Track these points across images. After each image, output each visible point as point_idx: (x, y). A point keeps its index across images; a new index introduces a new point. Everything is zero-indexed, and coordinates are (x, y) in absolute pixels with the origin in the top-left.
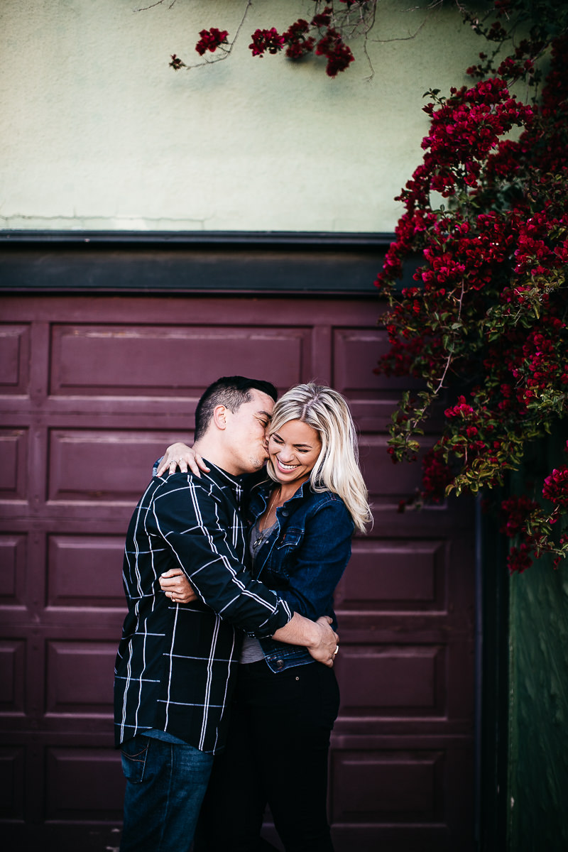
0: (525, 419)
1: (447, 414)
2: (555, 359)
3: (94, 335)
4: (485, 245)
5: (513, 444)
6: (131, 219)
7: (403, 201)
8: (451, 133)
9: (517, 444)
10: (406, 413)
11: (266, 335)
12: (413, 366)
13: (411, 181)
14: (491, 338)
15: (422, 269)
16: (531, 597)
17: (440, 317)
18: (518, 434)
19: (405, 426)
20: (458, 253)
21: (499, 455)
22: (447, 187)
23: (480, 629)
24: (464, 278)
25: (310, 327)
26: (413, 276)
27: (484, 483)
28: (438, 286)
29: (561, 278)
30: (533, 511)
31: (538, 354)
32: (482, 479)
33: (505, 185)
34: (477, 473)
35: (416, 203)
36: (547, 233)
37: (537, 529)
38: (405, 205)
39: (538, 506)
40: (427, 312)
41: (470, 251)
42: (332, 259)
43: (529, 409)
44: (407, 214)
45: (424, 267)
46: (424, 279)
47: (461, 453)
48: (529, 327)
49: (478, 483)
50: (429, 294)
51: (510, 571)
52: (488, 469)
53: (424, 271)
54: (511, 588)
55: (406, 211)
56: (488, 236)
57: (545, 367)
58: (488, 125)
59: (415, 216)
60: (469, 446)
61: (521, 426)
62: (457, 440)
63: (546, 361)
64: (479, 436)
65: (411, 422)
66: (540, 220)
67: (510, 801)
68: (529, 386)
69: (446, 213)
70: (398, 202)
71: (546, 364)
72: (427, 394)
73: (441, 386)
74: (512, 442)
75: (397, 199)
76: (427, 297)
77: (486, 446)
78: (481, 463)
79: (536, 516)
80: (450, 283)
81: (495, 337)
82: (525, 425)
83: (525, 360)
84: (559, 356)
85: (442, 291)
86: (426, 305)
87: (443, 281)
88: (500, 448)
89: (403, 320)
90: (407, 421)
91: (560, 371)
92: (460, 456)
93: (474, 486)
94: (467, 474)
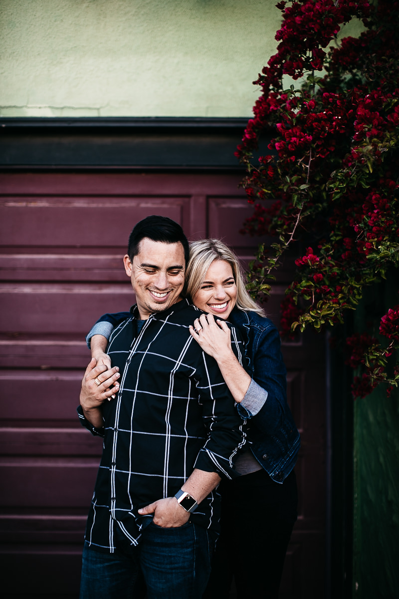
0: (364, 267)
1: (297, 263)
2: (391, 216)
3: (12, 204)
4: (330, 119)
5: (352, 288)
6: (40, 108)
7: (260, 84)
8: (299, 23)
9: (356, 288)
10: (261, 262)
11: (153, 204)
12: (271, 226)
13: (267, 68)
14: (335, 197)
15: (276, 140)
16: (371, 418)
17: (291, 181)
18: (358, 280)
19: (260, 272)
20: (306, 125)
21: (340, 297)
22: (297, 71)
23: (329, 443)
24: (311, 147)
25: (189, 196)
26: (268, 146)
27: (325, 321)
28: (290, 154)
29: (393, 140)
30: (371, 346)
31: (376, 211)
32: (324, 317)
33: (347, 76)
34: (319, 312)
35: (271, 87)
36: (382, 105)
37: (374, 361)
38: (262, 88)
39: (377, 342)
40: (280, 177)
41: (316, 123)
42: (206, 140)
43: (369, 259)
44: (263, 95)
45: (278, 138)
46: (277, 148)
47: (309, 296)
48: (368, 187)
49: (320, 320)
50: (281, 161)
51: (354, 397)
52: (330, 308)
53: (278, 141)
54: (355, 410)
55: (263, 93)
56: (331, 110)
57: (382, 222)
58: (331, 15)
59: (270, 97)
60: (315, 290)
61: (361, 273)
62: (305, 285)
63: (383, 217)
64: (324, 281)
65: (265, 269)
66: (376, 96)
67: (355, 585)
68: (368, 239)
69: (296, 91)
70: (256, 85)
71: (383, 220)
72: (279, 246)
73: (291, 239)
74: (352, 286)
75: (254, 83)
76: (280, 163)
77: (330, 290)
78: (324, 303)
79: (373, 350)
80: (299, 151)
81: (337, 197)
82: (364, 272)
83: (365, 217)
84: (394, 213)
85: (293, 158)
86: (279, 170)
87: (293, 149)
88: (342, 292)
89: (259, 183)
90: (262, 268)
91: (395, 226)
92: (308, 298)
93: (316, 322)
94: (311, 313)
